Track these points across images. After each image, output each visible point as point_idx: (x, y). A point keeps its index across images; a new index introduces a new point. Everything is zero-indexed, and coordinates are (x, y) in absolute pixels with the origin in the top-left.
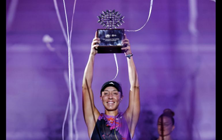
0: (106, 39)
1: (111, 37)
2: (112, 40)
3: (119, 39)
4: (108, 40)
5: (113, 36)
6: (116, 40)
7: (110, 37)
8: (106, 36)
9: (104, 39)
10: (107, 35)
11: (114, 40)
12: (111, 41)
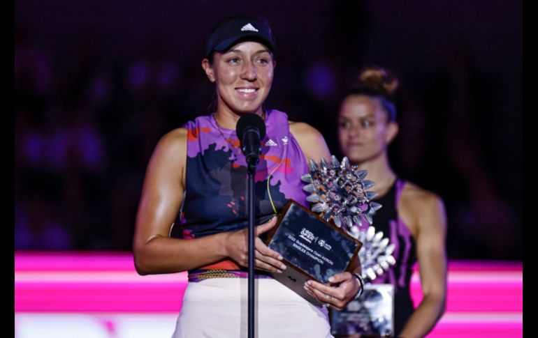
0: (298, 242)
1: (314, 246)
2: (312, 253)
3: (332, 263)
4: (302, 247)
5: (322, 243)
6: (322, 262)
7: (313, 241)
8: (302, 232)
9: (293, 239)
10: (308, 232)
11: (316, 256)
12: (308, 254)
